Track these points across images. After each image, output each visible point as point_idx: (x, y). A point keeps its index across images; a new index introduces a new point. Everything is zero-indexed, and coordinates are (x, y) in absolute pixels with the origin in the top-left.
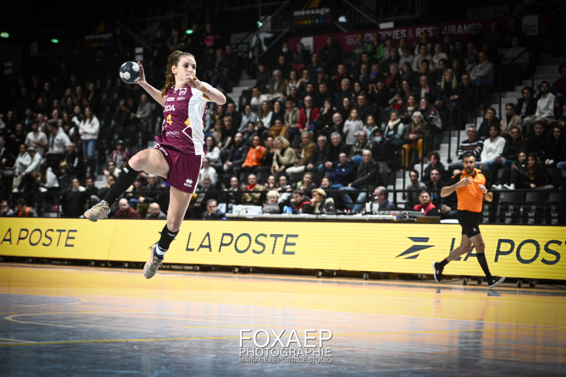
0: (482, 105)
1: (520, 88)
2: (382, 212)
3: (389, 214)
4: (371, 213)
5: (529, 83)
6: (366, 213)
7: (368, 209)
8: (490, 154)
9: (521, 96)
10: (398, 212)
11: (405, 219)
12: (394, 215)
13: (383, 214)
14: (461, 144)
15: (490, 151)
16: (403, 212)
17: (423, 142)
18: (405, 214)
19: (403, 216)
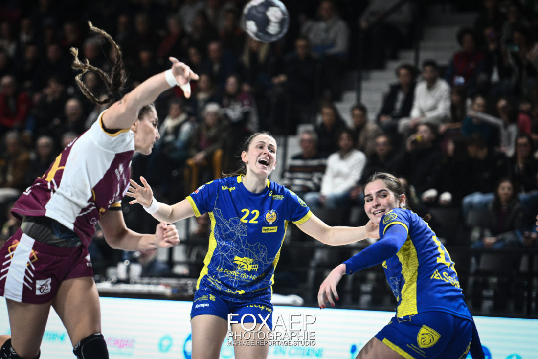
0: (328, 93)
1: (393, 65)
2: (146, 280)
3: (158, 284)
4: (127, 281)
5: (408, 57)
6: (119, 281)
7: (122, 274)
8: (338, 180)
9: (394, 80)
10: (173, 282)
11: (186, 294)
12: (167, 285)
13: (149, 284)
14: (290, 162)
15: (338, 174)
16: (183, 281)
17: (223, 156)
18: (186, 284)
19: (184, 288)
